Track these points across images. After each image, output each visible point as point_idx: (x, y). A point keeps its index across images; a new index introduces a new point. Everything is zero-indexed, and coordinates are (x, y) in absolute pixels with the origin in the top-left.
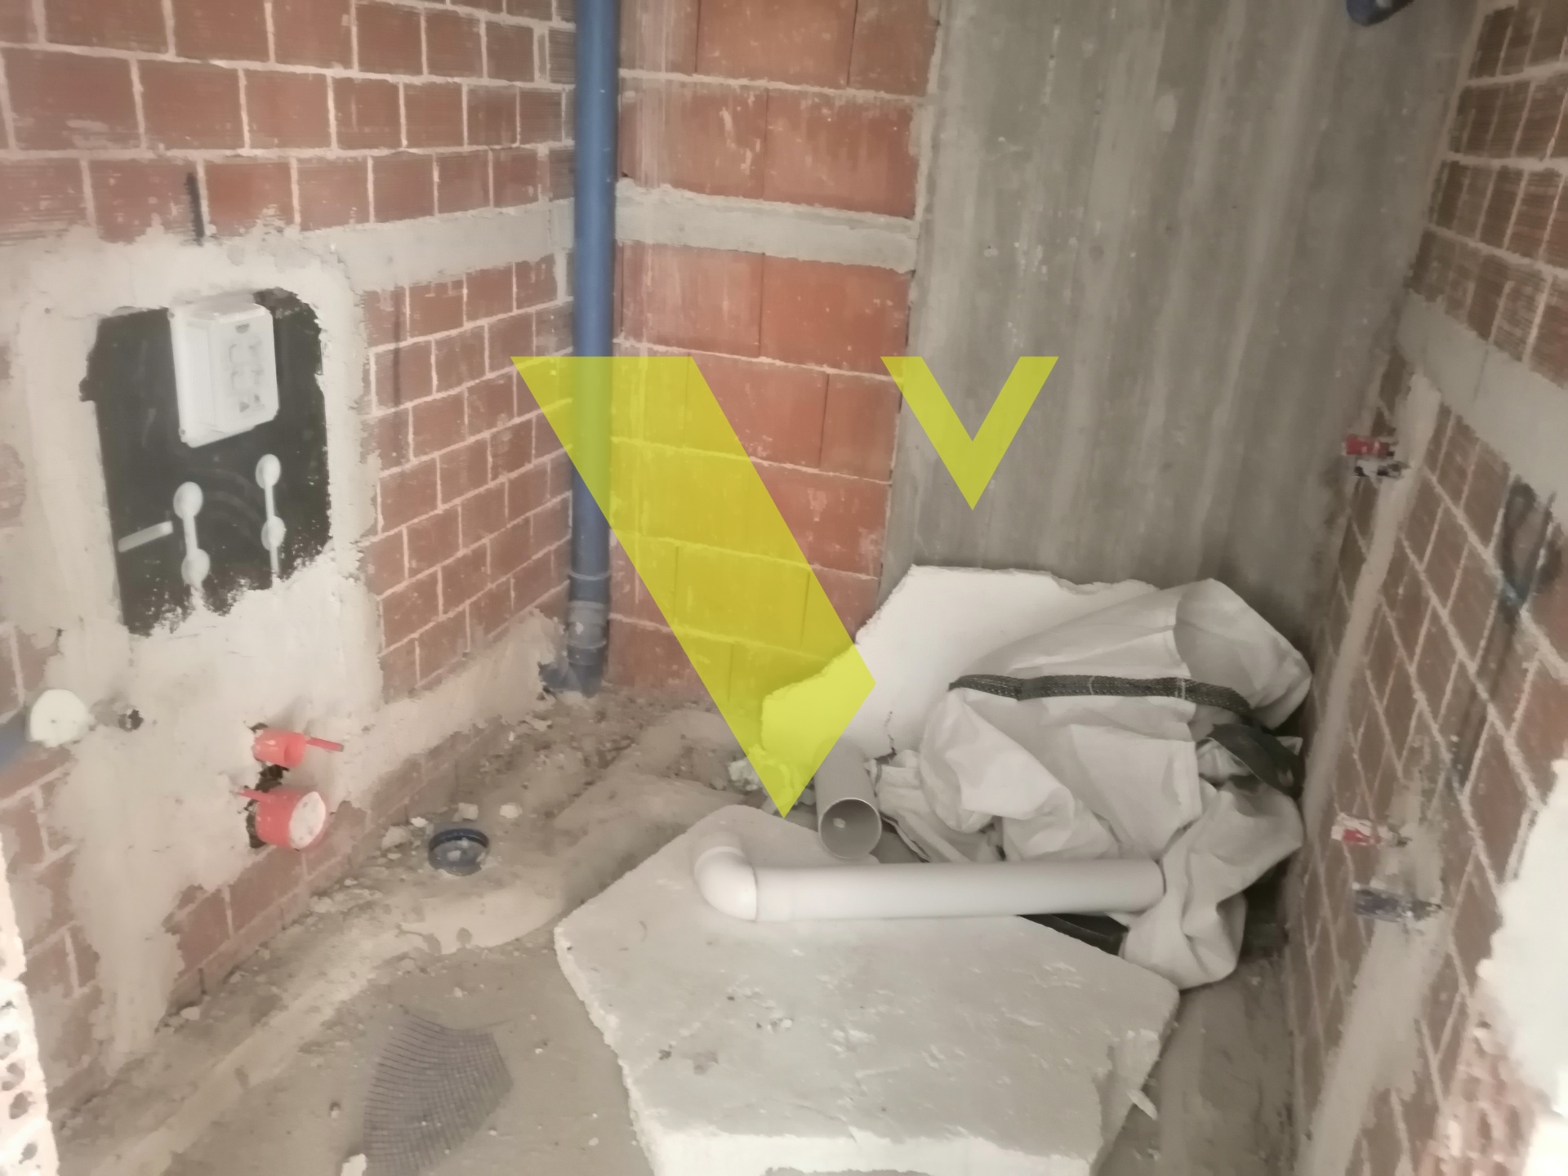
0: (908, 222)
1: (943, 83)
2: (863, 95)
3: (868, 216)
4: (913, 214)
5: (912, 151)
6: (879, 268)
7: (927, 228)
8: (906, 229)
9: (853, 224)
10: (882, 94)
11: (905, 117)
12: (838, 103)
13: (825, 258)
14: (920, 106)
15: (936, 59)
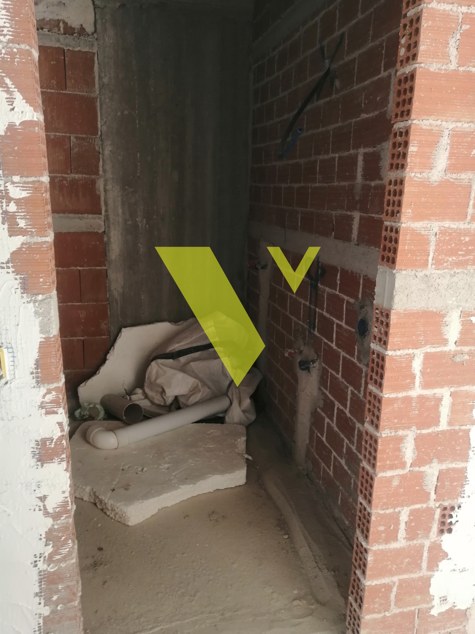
0: (101, 216)
1: (104, 171)
2: (77, 176)
3: (86, 215)
4: (101, 213)
5: (98, 193)
6: (92, 232)
7: (107, 217)
8: (100, 218)
9: (81, 219)
10: (84, 175)
11: (93, 182)
12: (68, 179)
13: (72, 230)
14: (98, 179)
15: (101, 163)
